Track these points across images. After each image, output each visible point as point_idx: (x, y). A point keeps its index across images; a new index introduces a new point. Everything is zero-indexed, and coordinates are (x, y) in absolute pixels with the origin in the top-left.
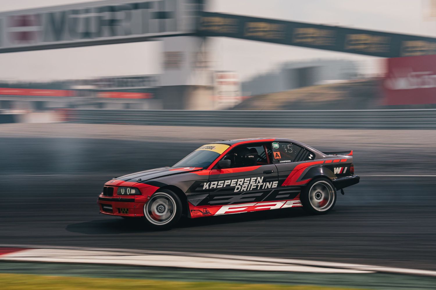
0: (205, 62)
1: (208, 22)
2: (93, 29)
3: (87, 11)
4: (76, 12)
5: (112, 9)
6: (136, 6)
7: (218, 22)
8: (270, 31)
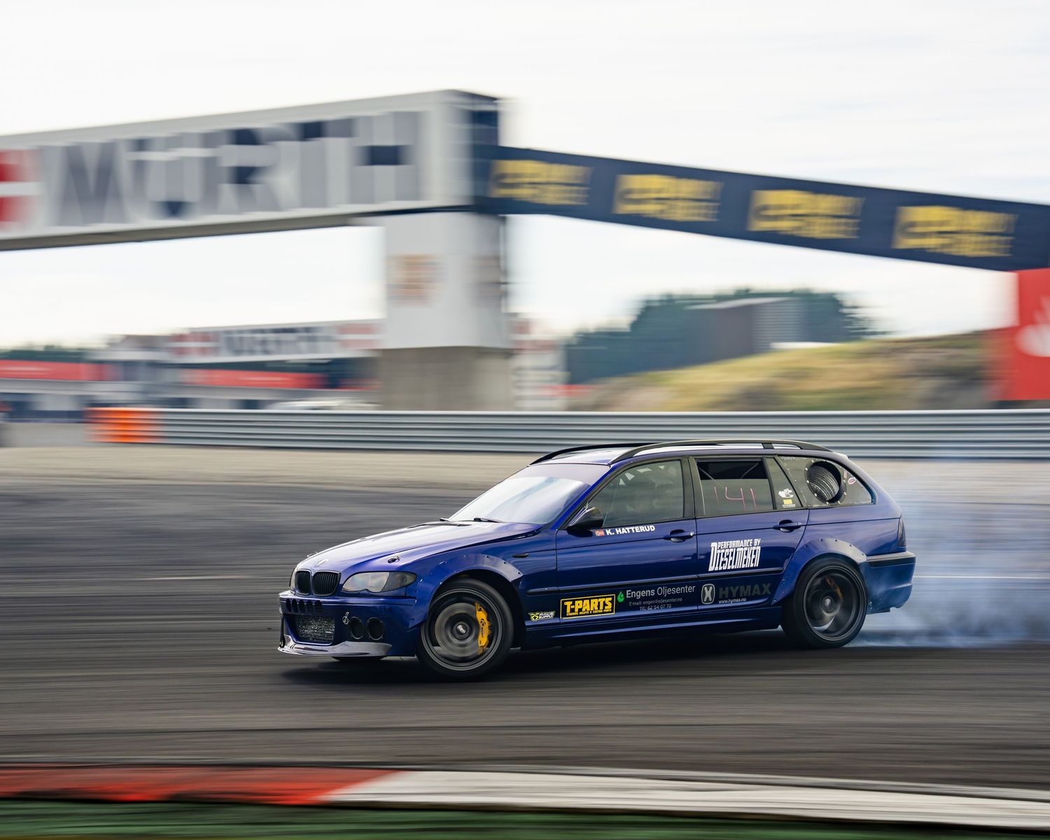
0: (506, 283)
1: (516, 175)
2: (191, 191)
3: (176, 141)
4: (141, 145)
5: (245, 137)
6: (311, 130)
7: (532, 175)
8: (677, 199)
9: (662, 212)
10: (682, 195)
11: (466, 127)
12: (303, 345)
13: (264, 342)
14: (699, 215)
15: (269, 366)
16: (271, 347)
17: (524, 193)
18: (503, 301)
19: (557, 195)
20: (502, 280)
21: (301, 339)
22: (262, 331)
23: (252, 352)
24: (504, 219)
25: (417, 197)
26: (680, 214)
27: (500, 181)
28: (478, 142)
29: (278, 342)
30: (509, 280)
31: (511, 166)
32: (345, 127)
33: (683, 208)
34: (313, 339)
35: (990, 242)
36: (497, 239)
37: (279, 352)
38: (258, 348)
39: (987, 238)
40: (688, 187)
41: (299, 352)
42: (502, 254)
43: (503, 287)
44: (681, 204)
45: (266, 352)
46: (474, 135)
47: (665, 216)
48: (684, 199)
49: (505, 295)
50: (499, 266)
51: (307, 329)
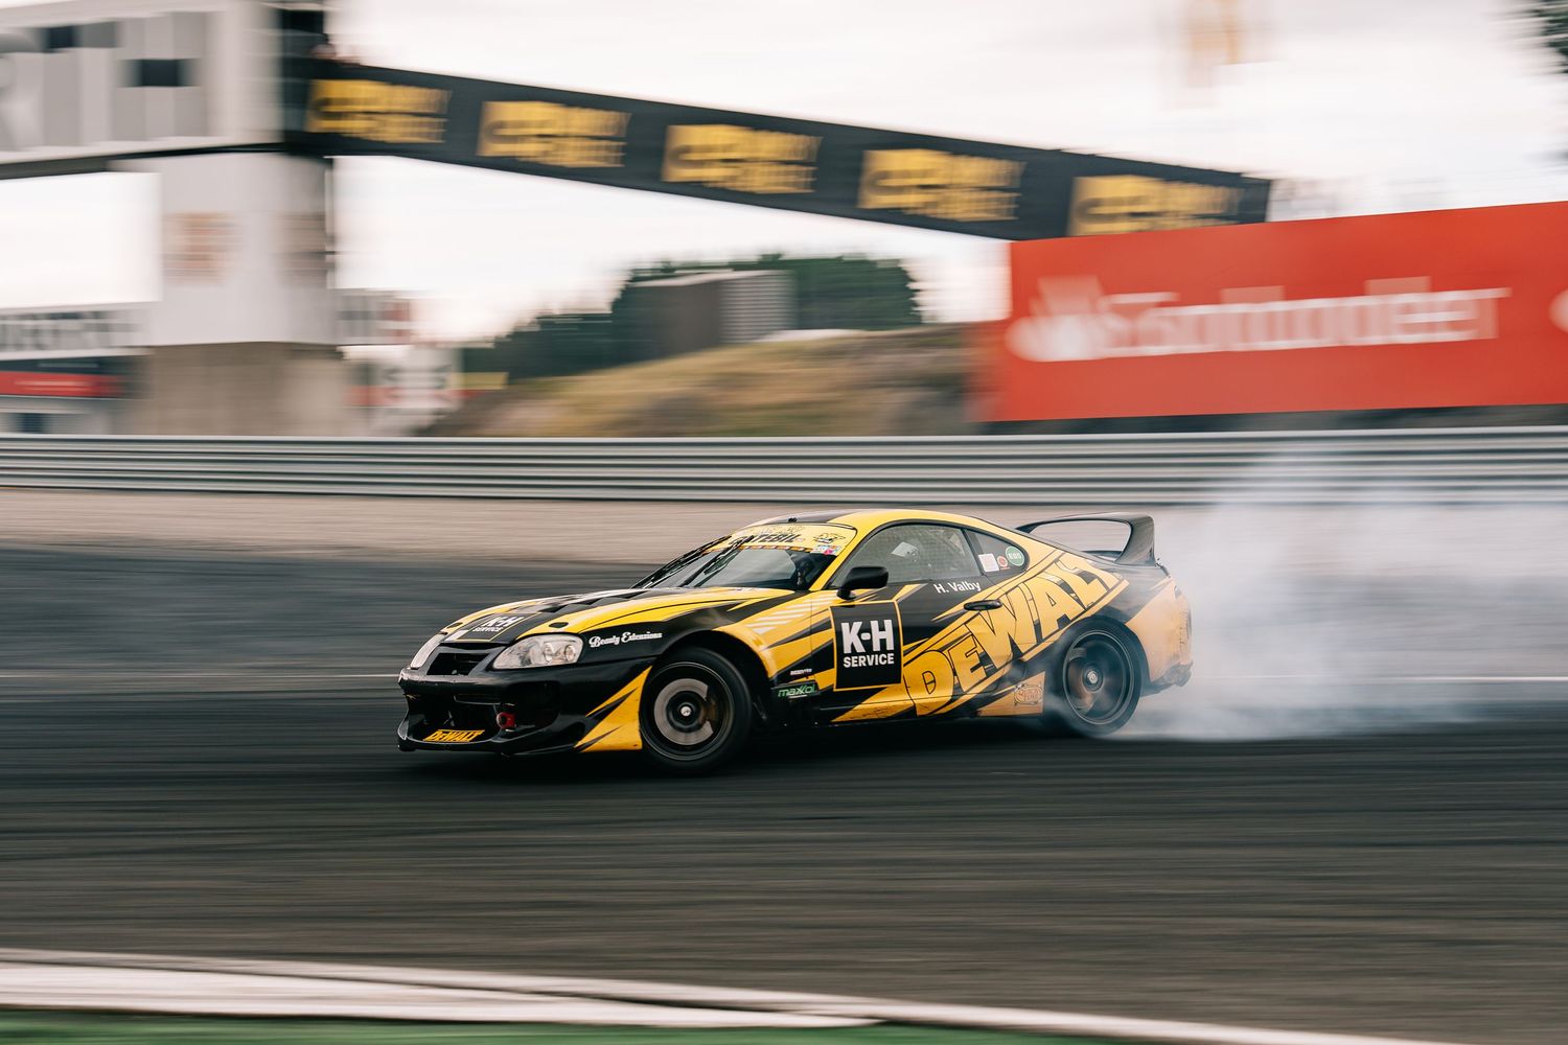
0: (333, 253)
1: (345, 101)
6: (60, 38)
7: (367, 102)
8: (566, 136)
9: (546, 153)
10: (573, 131)
11: (275, 34)
12: (91, 336)
13: (36, 332)
14: (596, 159)
15: (43, 365)
16: (47, 339)
17: (355, 126)
18: (329, 276)
19: (402, 130)
20: (328, 249)
21: (88, 328)
22: (34, 317)
23: (19, 346)
24: (331, 162)
25: (205, 132)
26: (571, 157)
27: (323, 108)
28: (290, 54)
29: (56, 332)
30: (336, 249)
31: (336, 89)
32: (107, 34)
33: (575, 148)
34: (105, 328)
35: (987, 200)
36: (321, 189)
37: (57, 347)
38: (28, 340)
39: (984, 195)
40: (583, 120)
41: (85, 347)
42: (327, 210)
43: (329, 258)
44: (572, 143)
45: (39, 347)
46: (285, 44)
47: (550, 160)
48: (578, 137)
49: (333, 267)
50: (323, 228)
51: (97, 315)
